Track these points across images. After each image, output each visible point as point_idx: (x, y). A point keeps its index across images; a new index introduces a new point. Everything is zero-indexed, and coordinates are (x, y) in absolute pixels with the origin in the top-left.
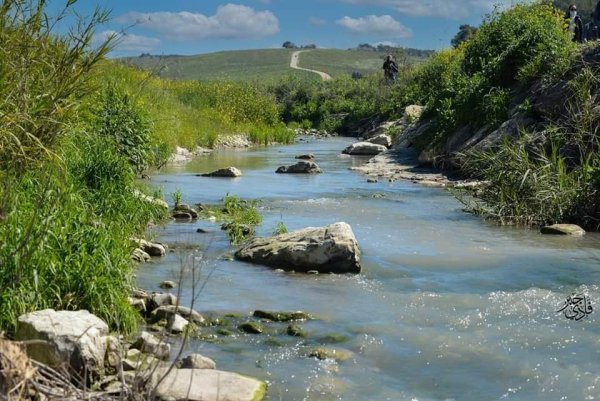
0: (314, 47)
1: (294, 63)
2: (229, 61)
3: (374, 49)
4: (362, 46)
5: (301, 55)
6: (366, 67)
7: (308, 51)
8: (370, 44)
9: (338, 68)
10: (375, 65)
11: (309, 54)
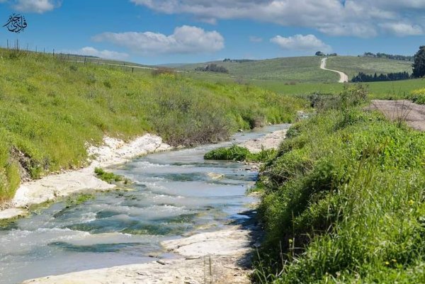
0: (335, 55)
1: (323, 67)
2: (282, 65)
3: (375, 56)
4: (367, 54)
5: (327, 60)
6: (369, 68)
7: (331, 57)
8: (372, 53)
9: (351, 69)
10: (374, 67)
11: (332, 60)
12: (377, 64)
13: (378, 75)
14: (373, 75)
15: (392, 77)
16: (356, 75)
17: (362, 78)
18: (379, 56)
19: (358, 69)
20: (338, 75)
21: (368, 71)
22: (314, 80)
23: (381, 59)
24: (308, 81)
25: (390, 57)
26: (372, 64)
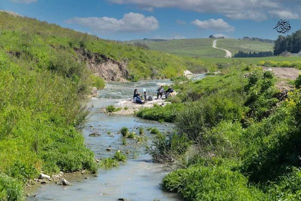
0: (223, 38)
1: (214, 46)
3: (251, 39)
4: (245, 38)
5: (217, 41)
6: (246, 48)
7: (220, 40)
8: (248, 37)
9: (234, 48)
10: (250, 47)
11: (221, 41)
12: (252, 45)
13: (252, 53)
14: (249, 53)
15: (261, 55)
16: (237, 52)
17: (241, 55)
18: (254, 39)
19: (239, 48)
20: (225, 52)
21: (245, 49)
22: (208, 55)
23: (254, 41)
24: (205, 55)
25: (261, 40)
26: (249, 45)
